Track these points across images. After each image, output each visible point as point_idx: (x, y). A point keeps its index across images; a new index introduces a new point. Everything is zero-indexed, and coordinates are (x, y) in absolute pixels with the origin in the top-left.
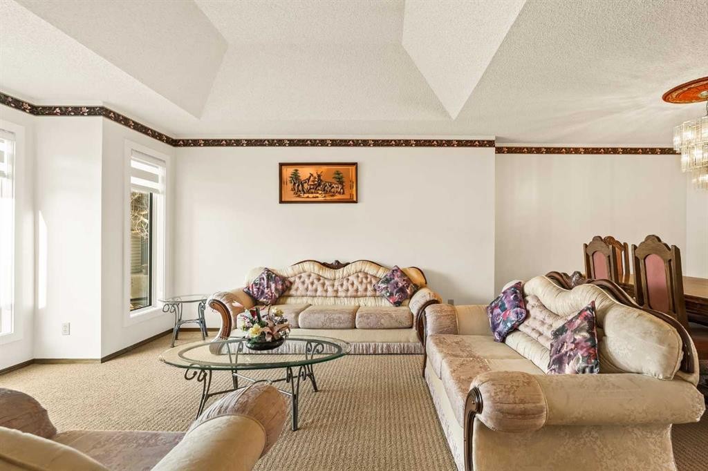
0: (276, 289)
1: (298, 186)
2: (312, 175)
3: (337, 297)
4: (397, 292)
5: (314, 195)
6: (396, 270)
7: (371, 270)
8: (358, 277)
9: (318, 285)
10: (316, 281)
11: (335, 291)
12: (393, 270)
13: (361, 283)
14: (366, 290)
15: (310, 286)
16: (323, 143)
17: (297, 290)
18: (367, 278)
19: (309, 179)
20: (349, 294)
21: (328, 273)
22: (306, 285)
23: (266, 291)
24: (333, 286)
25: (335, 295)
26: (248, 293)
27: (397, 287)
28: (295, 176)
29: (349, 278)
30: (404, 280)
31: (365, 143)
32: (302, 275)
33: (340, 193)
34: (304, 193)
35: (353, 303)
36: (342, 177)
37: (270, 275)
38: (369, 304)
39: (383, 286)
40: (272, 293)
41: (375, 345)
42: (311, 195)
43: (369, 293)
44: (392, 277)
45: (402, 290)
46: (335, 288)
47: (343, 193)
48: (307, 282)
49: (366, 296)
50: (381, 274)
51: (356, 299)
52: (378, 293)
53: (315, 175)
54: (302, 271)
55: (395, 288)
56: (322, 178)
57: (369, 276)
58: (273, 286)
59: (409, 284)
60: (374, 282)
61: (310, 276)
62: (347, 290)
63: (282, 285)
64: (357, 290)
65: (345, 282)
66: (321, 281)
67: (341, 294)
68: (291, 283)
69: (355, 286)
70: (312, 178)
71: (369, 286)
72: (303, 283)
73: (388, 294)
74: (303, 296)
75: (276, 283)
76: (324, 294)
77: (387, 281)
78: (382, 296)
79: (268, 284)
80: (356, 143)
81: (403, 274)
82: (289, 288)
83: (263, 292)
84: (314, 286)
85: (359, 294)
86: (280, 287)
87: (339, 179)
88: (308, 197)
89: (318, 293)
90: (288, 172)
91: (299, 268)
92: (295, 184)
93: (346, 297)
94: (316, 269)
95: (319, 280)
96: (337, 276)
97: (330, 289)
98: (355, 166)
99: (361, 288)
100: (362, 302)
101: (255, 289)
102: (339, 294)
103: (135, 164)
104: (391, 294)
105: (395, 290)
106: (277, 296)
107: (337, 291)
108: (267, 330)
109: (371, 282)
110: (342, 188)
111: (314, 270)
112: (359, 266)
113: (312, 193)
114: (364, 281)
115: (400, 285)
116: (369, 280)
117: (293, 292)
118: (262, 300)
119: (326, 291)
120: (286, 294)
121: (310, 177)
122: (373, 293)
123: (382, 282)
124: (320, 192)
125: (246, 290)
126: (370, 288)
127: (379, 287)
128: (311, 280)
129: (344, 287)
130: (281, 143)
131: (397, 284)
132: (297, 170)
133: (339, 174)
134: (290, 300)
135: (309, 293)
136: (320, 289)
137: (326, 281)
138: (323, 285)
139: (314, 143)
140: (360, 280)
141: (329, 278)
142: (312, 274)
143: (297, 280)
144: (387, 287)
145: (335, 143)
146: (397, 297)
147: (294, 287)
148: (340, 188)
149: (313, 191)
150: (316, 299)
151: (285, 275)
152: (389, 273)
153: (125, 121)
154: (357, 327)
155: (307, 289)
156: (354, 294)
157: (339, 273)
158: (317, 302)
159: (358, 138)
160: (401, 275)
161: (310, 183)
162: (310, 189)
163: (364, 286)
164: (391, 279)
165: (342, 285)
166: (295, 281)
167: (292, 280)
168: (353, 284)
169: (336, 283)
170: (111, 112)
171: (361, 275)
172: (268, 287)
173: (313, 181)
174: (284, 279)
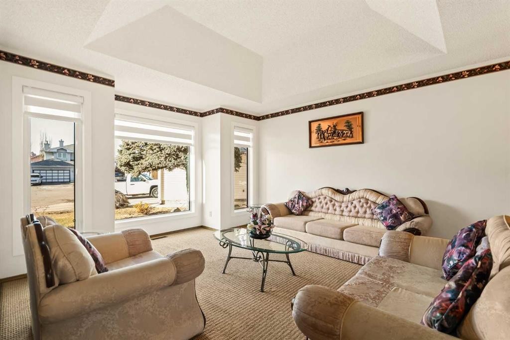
0: (302, 205)
1: (321, 135)
2: (330, 126)
3: (342, 215)
4: (390, 218)
5: (331, 140)
6: (393, 199)
7: (372, 197)
8: (360, 201)
9: (330, 205)
10: (328, 202)
11: (341, 211)
12: (390, 199)
13: (362, 206)
14: (365, 212)
15: (324, 205)
16: (337, 102)
17: (316, 207)
18: (367, 203)
19: (327, 130)
20: (351, 214)
21: (338, 197)
22: (322, 204)
23: (296, 205)
24: (341, 207)
25: (340, 214)
26: (286, 206)
27: (391, 213)
28: (319, 129)
29: (354, 202)
30: (398, 208)
31: (370, 95)
32: (321, 197)
33: (349, 137)
34: (325, 140)
35: (353, 222)
36: (351, 125)
37: (301, 195)
38: (366, 224)
39: (379, 211)
40: (299, 207)
41: (359, 257)
42: (329, 141)
43: (367, 216)
44: (388, 204)
45: (395, 217)
46: (342, 209)
47: (352, 137)
48: (324, 202)
49: (365, 218)
50: (380, 200)
51: (357, 219)
52: (375, 217)
53: (332, 126)
54: (320, 194)
55: (389, 214)
56: (337, 128)
57: (369, 202)
58: (301, 203)
59: (403, 212)
60: (373, 206)
61: (325, 198)
62: (350, 211)
63: (307, 203)
64: (358, 212)
65: (349, 205)
66: (332, 203)
67: (345, 213)
68: (313, 202)
69: (356, 209)
70: (330, 129)
71: (368, 210)
72: (321, 202)
73: (382, 218)
74: (319, 212)
75: (303, 201)
76: (333, 212)
77: (383, 207)
78: (378, 220)
79: (298, 201)
80: (362, 96)
81: (400, 202)
82: (311, 205)
83: (294, 206)
84: (327, 205)
85: (359, 215)
86: (305, 204)
87: (349, 126)
88: (327, 142)
89: (329, 211)
90: (314, 126)
91: (319, 192)
92: (318, 134)
93: (349, 216)
94: (329, 193)
95: (331, 201)
96: (345, 200)
97: (338, 209)
98: (361, 115)
99: (361, 211)
100: (361, 221)
101: (290, 204)
102: (344, 214)
103: (236, 133)
104: (385, 219)
105: (389, 216)
106: (302, 209)
107: (343, 211)
108: (257, 227)
109: (370, 207)
110: (351, 133)
111: (328, 194)
112: (361, 194)
113: (330, 139)
114: (365, 205)
115: (394, 212)
116: (368, 205)
117: (313, 208)
118: (293, 211)
119: (335, 210)
120: (309, 209)
121: (328, 128)
122: (370, 216)
123: (379, 208)
124: (335, 138)
125: (285, 204)
126: (368, 211)
127: (376, 212)
128: (326, 201)
129: (348, 209)
130: (310, 107)
131: (391, 210)
132: (320, 124)
133: (348, 123)
134: (311, 214)
135: (323, 210)
136: (331, 208)
137: (336, 203)
138: (334, 205)
139: (331, 103)
140: (361, 204)
141: (339, 200)
142: (327, 197)
143: (317, 200)
144: (382, 212)
145: (346, 100)
146: (389, 221)
147: (315, 205)
148: (349, 133)
149: (330, 137)
150: (327, 215)
151: (310, 196)
152: (386, 200)
153: (231, 112)
154: (344, 239)
155: (322, 207)
156: (355, 214)
157: (347, 198)
158: (328, 217)
159: (363, 92)
160: (397, 203)
161: (328, 132)
162: (329, 136)
163: (363, 209)
164: (387, 206)
165: (347, 207)
166: (315, 201)
167: (314, 200)
168: (355, 207)
169: (343, 205)
170: (224, 109)
171: (362, 200)
172: (297, 203)
173: (330, 131)
174: (308, 199)
